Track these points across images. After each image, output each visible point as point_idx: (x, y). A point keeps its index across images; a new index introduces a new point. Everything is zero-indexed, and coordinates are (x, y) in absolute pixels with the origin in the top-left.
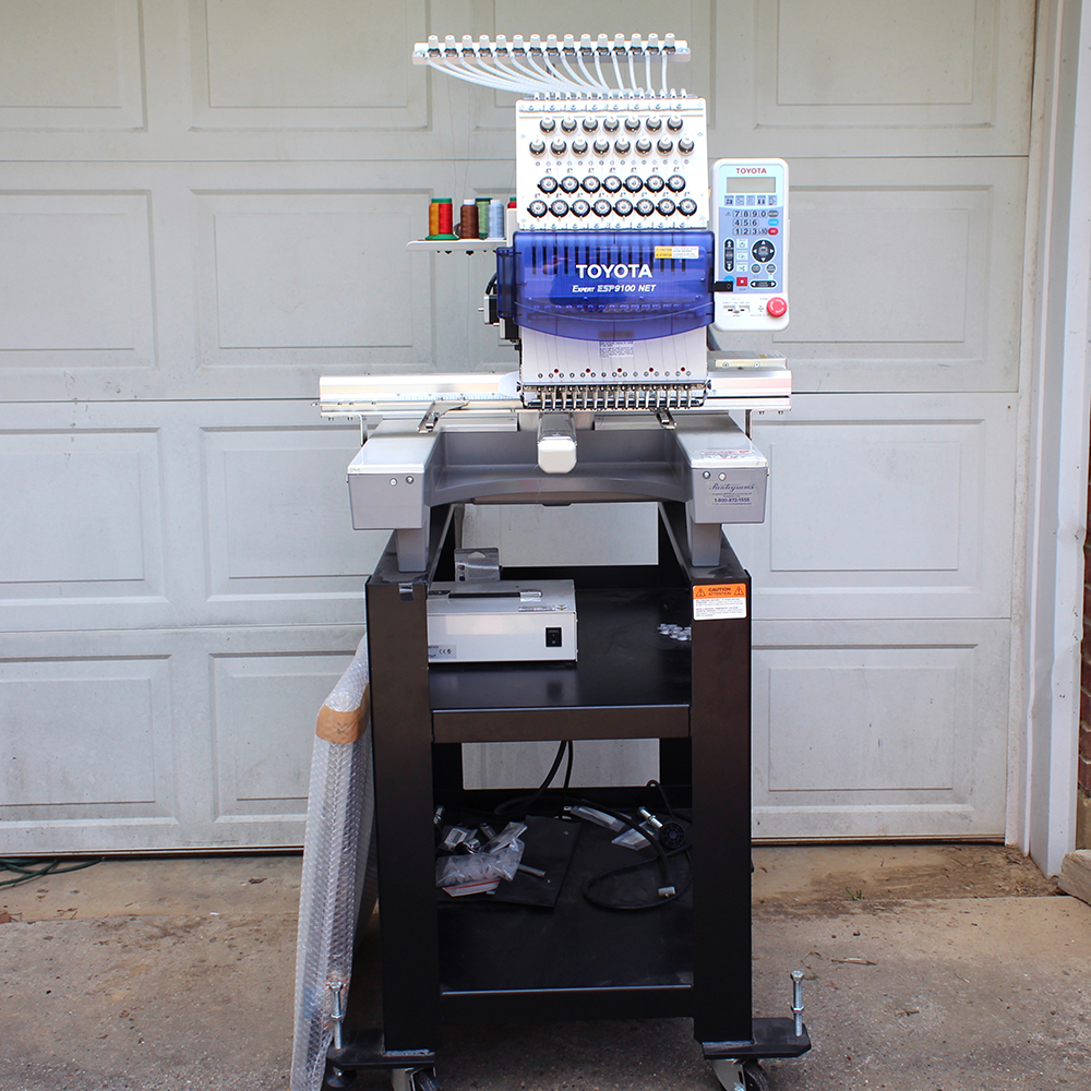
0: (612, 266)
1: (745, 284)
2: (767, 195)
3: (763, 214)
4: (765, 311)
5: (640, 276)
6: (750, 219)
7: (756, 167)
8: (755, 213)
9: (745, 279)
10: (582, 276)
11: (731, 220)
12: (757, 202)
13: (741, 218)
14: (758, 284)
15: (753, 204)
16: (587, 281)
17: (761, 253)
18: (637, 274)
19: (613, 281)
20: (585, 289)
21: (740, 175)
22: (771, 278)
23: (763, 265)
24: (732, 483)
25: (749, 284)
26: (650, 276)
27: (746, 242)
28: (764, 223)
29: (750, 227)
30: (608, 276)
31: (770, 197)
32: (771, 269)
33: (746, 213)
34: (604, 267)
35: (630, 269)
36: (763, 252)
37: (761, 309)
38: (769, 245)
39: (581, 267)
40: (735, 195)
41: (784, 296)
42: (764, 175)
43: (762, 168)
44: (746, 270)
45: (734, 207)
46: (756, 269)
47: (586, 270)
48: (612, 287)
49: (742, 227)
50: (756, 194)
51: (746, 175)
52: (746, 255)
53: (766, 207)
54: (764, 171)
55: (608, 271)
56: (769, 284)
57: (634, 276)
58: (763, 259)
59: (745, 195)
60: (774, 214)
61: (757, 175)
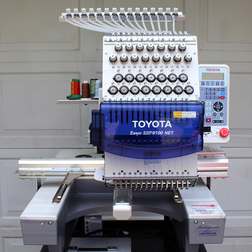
0: (151, 122)
1: (210, 121)
2: (220, 81)
3: (218, 89)
4: (219, 134)
5: (166, 127)
6: (212, 92)
7: (215, 68)
8: (215, 89)
9: (210, 119)
10: (135, 127)
11: (204, 92)
12: (215, 84)
13: (208, 91)
14: (216, 122)
15: (214, 85)
16: (138, 129)
17: (217, 107)
18: (164, 126)
19: (152, 129)
20: (137, 133)
21: (208, 72)
22: (221, 119)
23: (218, 113)
24: (208, 225)
25: (212, 121)
26: (171, 127)
27: (210, 102)
28: (219, 94)
29: (212, 96)
30: (149, 127)
31: (222, 82)
32: (222, 115)
33: (210, 89)
34: (147, 122)
35: (160, 123)
36: (218, 107)
37: (217, 133)
38: (221, 104)
39: (135, 122)
40: (205, 81)
41: (227, 127)
42: (219, 72)
43: (218, 68)
44: (210, 115)
45: (205, 86)
46: (215, 115)
47: (137, 123)
48: (150, 132)
49: (209, 96)
50: (215, 81)
51: (211, 72)
52: (210, 108)
53: (220, 87)
54: (219, 70)
55: (149, 124)
56: (220, 121)
57: (162, 126)
58: (218, 110)
59: (210, 81)
60: (223, 90)
61: (216, 72)
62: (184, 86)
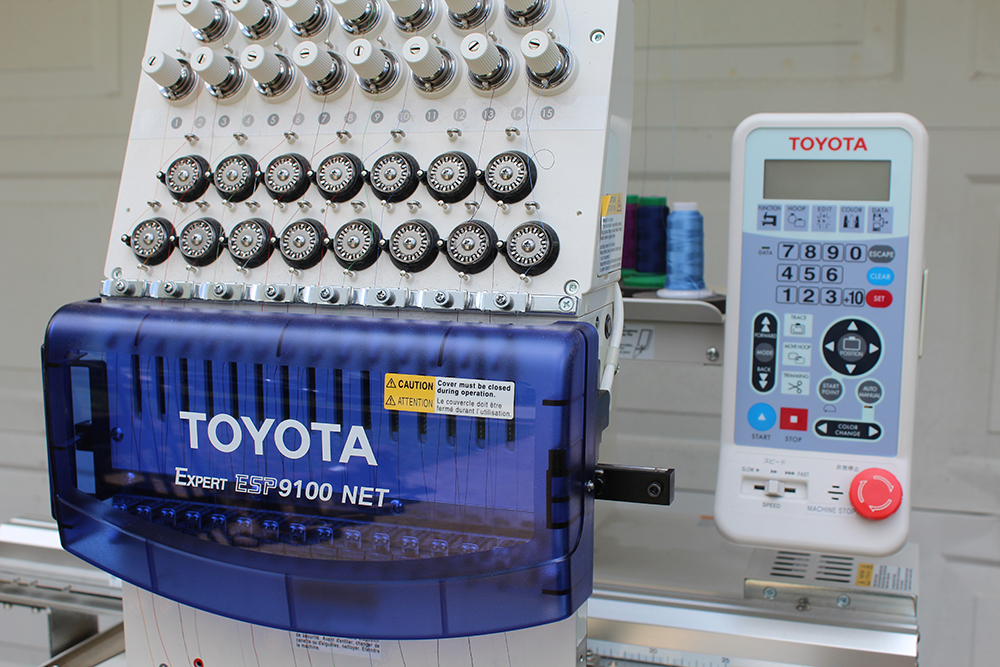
0: (268, 423)
1: (802, 425)
2: (867, 205)
3: (856, 253)
4: (844, 500)
5: (344, 458)
6: (821, 264)
7: (841, 135)
8: (833, 251)
9: (803, 415)
10: (194, 444)
11: (773, 265)
12: (839, 222)
13: (798, 262)
14: (833, 428)
15: (829, 228)
16: (205, 460)
17: (846, 352)
19: (272, 464)
20: (204, 480)
21: (800, 154)
22: (867, 416)
23: (849, 383)
25: (812, 424)
26: (372, 461)
27: (808, 322)
28: (857, 277)
29: (821, 285)
30: (259, 450)
31: (877, 214)
32: (870, 393)
33: (811, 251)
34: (247, 421)
35: (316, 436)
36: (851, 346)
37: (835, 492)
38: (867, 333)
39: (194, 418)
40: (783, 203)
41: (899, 466)
42: (860, 155)
43: (856, 136)
44: (805, 390)
45: (782, 233)
46: (831, 391)
47: (202, 427)
48: (270, 482)
49: (798, 284)
50: (839, 204)
51: (816, 154)
52: (806, 354)
53: (865, 237)
54: (861, 144)
55: (259, 437)
56: (863, 430)
57: (327, 456)
58: (851, 368)
59: (811, 203)
60: (883, 254)
61: (843, 154)
62: (504, 221)
